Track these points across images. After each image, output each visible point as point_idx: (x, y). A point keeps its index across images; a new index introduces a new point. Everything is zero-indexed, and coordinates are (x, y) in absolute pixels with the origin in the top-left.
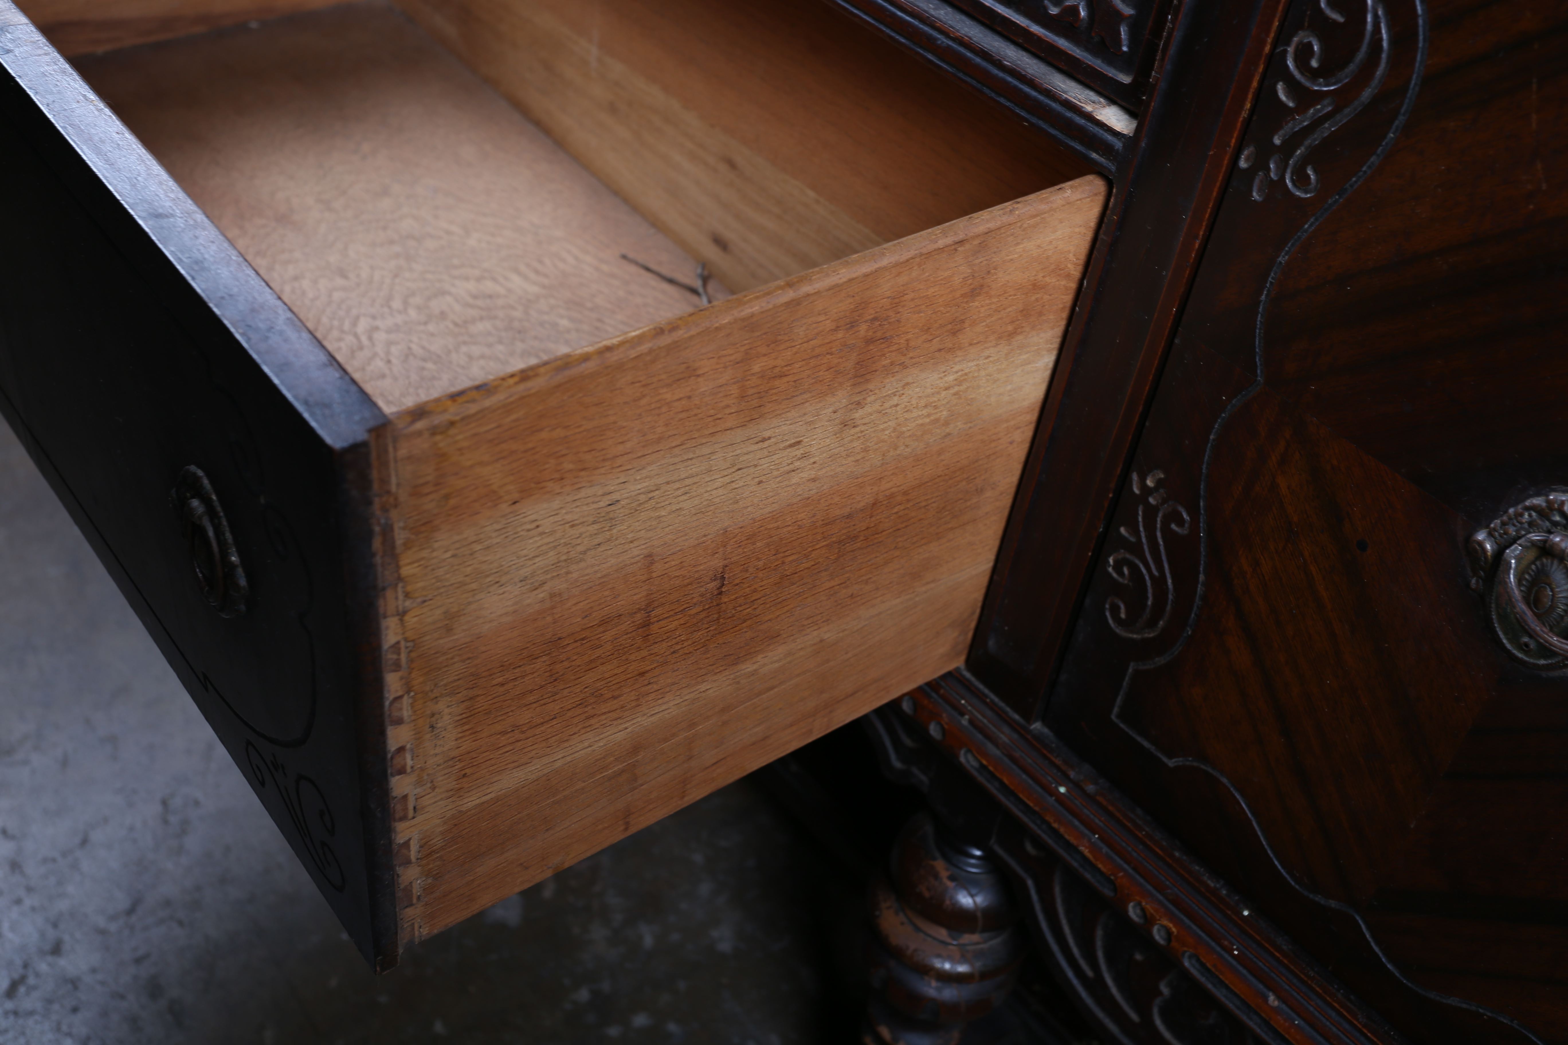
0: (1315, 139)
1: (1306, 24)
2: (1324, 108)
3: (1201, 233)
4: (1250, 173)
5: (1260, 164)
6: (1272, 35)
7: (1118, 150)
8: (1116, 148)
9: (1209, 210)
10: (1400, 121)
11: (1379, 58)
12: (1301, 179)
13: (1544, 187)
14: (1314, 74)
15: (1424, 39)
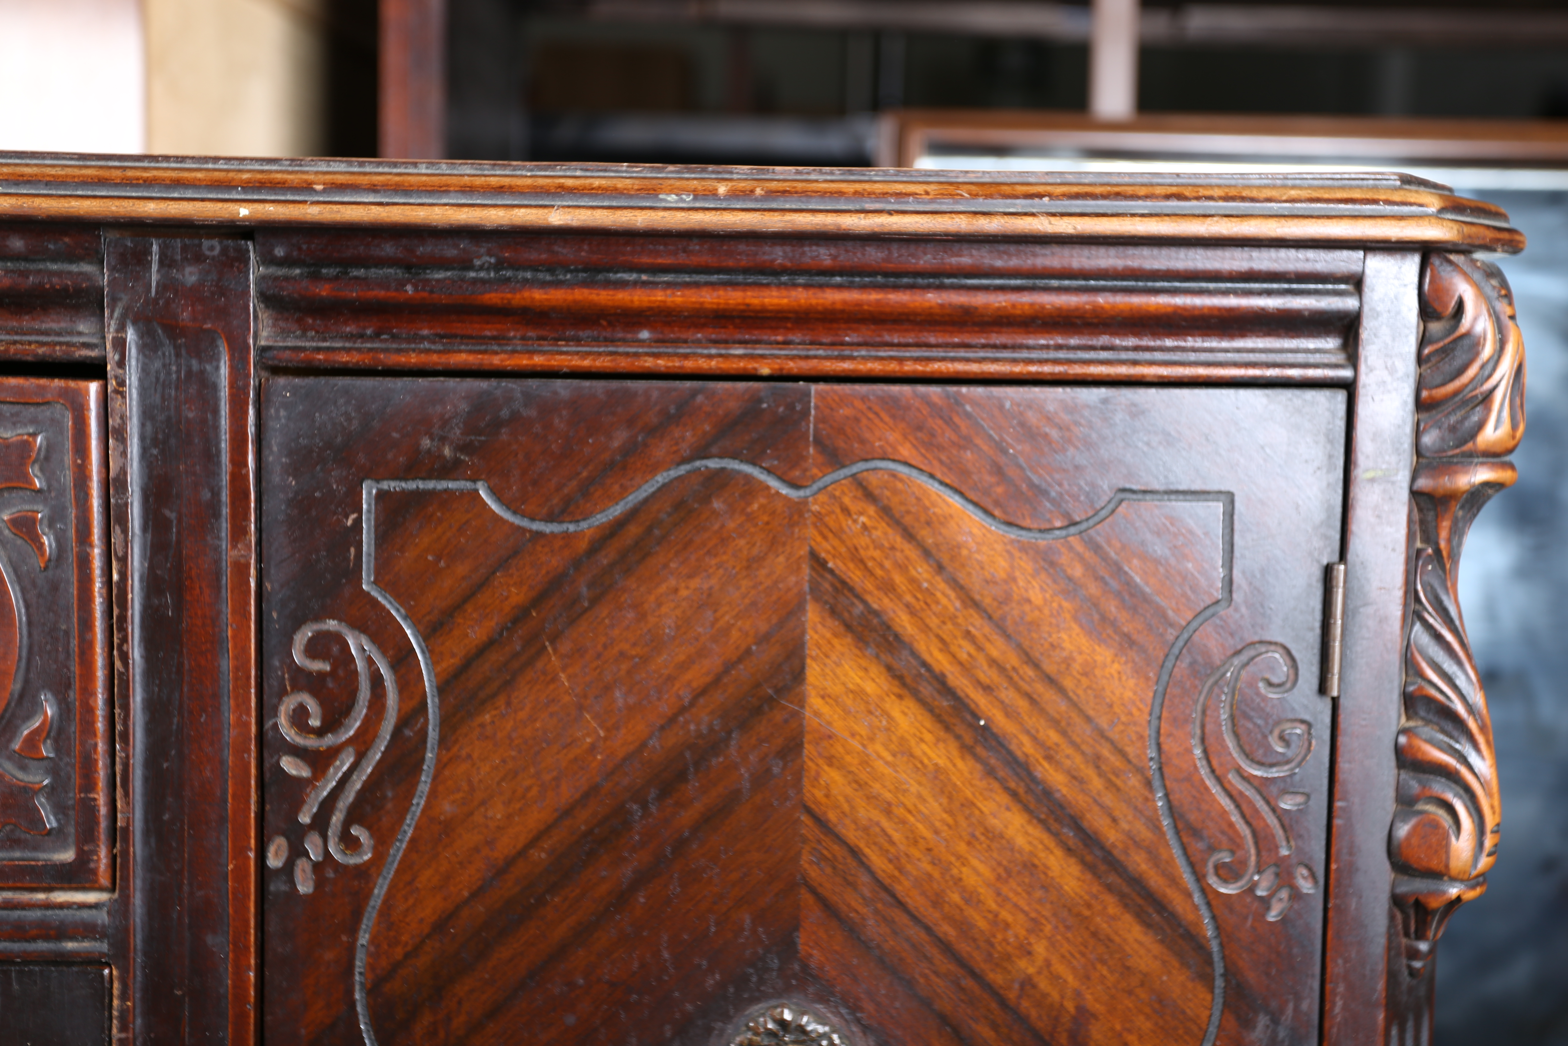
0: (349, 796)
1: (289, 688)
2: (345, 762)
3: (252, 962)
4: (288, 868)
5: (297, 851)
6: (253, 714)
7: (104, 926)
8: (100, 922)
9: (252, 931)
10: (433, 734)
11: (383, 687)
12: (350, 843)
13: (602, 733)
14: (320, 732)
15: (423, 652)
